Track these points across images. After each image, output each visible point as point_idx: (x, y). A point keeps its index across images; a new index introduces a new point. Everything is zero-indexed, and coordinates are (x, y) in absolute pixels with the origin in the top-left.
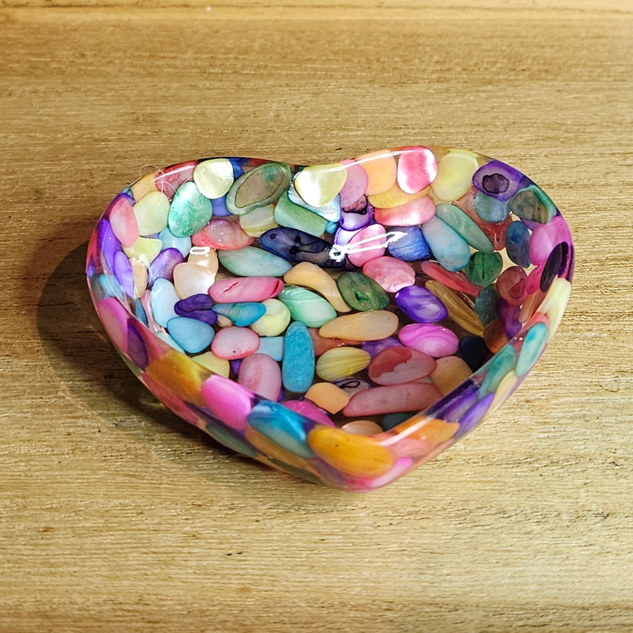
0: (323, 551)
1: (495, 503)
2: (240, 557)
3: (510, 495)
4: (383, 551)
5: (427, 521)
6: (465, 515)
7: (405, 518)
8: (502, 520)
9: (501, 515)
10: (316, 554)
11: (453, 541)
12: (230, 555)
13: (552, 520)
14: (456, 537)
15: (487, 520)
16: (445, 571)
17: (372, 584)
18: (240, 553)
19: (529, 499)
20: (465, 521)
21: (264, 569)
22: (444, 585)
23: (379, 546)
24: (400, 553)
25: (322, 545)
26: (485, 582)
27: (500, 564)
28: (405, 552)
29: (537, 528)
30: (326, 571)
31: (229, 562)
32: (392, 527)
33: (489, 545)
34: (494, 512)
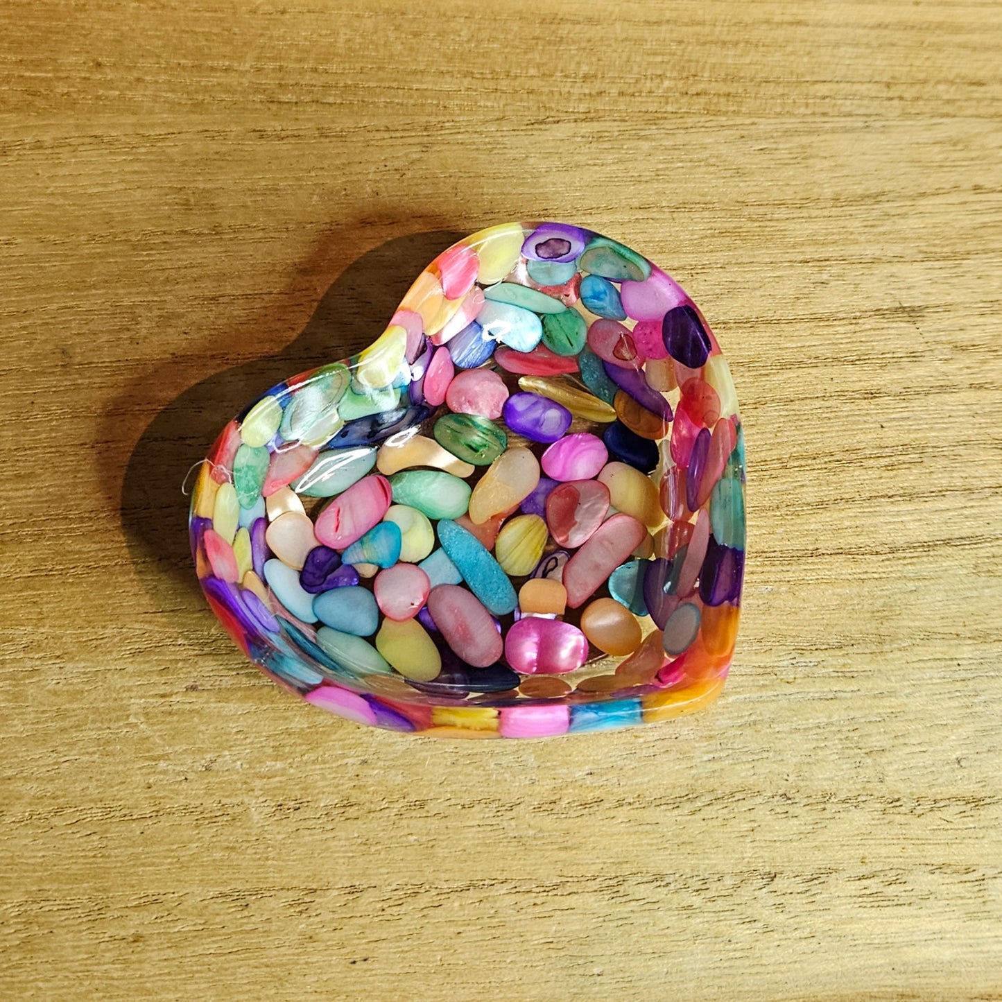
0: (460, 950)
1: (652, 864)
2: (365, 966)
3: (669, 852)
4: (526, 945)
5: (576, 897)
6: (614, 887)
7: (550, 894)
8: (659, 889)
9: (658, 884)
10: (452, 955)
11: (604, 924)
12: (354, 962)
13: (713, 886)
14: (607, 919)
15: (643, 891)
16: (596, 971)
17: (516, 995)
18: (365, 960)
19: (690, 857)
20: (618, 894)
21: (394, 982)
22: (596, 989)
23: (522, 939)
24: (546, 946)
25: (459, 941)
26: (640, 983)
27: (656, 955)
28: (551, 946)
29: (697, 901)
30: (465, 979)
31: (353, 974)
32: (537, 909)
33: (644, 929)
34: (651, 879)
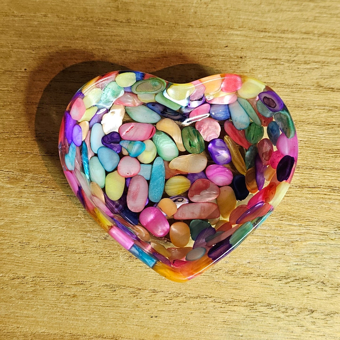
0: (191, 319)
1: (267, 300)
2: (156, 319)
3: (274, 296)
4: (216, 321)
5: (237, 307)
6: (252, 306)
7: (227, 304)
8: (269, 309)
9: (269, 307)
10: (188, 320)
11: (246, 318)
12: (152, 317)
13: (289, 311)
15: (262, 309)
16: (240, 334)
18: (156, 317)
19: (282, 299)
20: (253, 309)
21: (166, 326)
23: (215, 319)
24: (223, 323)
25: (191, 316)
27: (264, 333)
28: (225, 323)
29: (282, 316)
30: (192, 329)
31: (151, 321)
32: (222, 309)
33: (261, 322)
34: (266, 305)
